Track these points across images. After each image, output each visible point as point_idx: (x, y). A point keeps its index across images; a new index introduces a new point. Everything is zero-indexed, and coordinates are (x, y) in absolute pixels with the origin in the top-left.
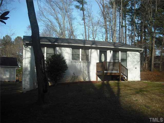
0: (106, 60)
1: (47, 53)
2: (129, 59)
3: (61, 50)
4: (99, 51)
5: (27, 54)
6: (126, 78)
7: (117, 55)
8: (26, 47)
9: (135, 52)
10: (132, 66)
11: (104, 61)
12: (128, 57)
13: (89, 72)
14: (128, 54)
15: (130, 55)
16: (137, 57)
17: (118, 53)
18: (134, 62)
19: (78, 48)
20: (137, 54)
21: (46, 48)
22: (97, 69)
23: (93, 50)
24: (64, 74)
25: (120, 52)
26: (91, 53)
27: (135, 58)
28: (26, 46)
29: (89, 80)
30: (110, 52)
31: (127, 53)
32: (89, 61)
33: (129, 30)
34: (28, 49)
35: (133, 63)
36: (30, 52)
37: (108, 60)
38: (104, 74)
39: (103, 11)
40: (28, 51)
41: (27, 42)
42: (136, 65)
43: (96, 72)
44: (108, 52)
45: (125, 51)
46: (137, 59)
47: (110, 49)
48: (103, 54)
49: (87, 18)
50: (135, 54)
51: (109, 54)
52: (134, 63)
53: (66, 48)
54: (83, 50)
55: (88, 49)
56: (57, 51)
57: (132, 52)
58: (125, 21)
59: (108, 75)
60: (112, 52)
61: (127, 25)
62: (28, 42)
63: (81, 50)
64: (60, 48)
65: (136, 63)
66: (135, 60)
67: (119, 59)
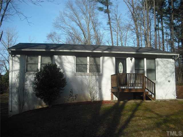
0: (126, 71)
1: (41, 64)
2: (159, 69)
3: (60, 58)
4: (114, 58)
5: (14, 65)
6: (153, 96)
7: (142, 64)
8: (13, 57)
9: (167, 59)
10: (163, 79)
11: (122, 73)
12: (157, 65)
13: (100, 89)
14: (157, 61)
15: (160, 63)
16: (171, 65)
17: (142, 61)
18: (167, 73)
19: (85, 55)
20: (170, 62)
21: (40, 57)
22: (111, 83)
23: (106, 58)
24: (61, 91)
25: (145, 59)
26: (103, 62)
27: (167, 67)
28: (13, 55)
29: (100, 99)
30: (131, 60)
31: (155, 60)
32: (101, 73)
33: (167, 34)
34: (17, 59)
35: (165, 75)
36: (18, 62)
37: (128, 71)
38: (120, 91)
39: (132, 12)
40: (16, 61)
41: (12, 50)
42: (169, 76)
43: (111, 89)
44: (128, 59)
45: (152, 58)
46: (171, 69)
47: (131, 56)
48: (121, 63)
49: (113, 21)
50: (167, 61)
51: (130, 63)
52: (167, 75)
53: (67, 56)
54: (92, 59)
55: (100, 57)
56: (55, 60)
57: (163, 59)
58: (162, 24)
59: (126, 92)
60: (133, 59)
61: (164, 28)
62: (14, 50)
63: (88, 58)
64: (60, 56)
65: (169, 74)
66: (168, 71)
67: (144, 70)
